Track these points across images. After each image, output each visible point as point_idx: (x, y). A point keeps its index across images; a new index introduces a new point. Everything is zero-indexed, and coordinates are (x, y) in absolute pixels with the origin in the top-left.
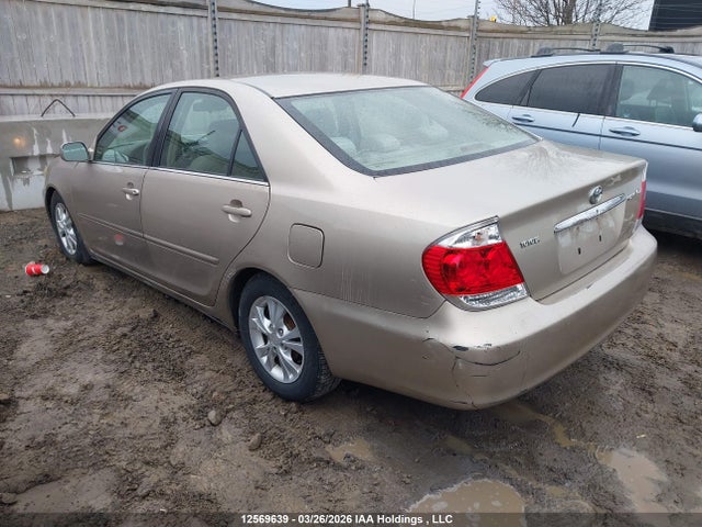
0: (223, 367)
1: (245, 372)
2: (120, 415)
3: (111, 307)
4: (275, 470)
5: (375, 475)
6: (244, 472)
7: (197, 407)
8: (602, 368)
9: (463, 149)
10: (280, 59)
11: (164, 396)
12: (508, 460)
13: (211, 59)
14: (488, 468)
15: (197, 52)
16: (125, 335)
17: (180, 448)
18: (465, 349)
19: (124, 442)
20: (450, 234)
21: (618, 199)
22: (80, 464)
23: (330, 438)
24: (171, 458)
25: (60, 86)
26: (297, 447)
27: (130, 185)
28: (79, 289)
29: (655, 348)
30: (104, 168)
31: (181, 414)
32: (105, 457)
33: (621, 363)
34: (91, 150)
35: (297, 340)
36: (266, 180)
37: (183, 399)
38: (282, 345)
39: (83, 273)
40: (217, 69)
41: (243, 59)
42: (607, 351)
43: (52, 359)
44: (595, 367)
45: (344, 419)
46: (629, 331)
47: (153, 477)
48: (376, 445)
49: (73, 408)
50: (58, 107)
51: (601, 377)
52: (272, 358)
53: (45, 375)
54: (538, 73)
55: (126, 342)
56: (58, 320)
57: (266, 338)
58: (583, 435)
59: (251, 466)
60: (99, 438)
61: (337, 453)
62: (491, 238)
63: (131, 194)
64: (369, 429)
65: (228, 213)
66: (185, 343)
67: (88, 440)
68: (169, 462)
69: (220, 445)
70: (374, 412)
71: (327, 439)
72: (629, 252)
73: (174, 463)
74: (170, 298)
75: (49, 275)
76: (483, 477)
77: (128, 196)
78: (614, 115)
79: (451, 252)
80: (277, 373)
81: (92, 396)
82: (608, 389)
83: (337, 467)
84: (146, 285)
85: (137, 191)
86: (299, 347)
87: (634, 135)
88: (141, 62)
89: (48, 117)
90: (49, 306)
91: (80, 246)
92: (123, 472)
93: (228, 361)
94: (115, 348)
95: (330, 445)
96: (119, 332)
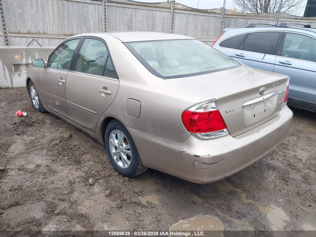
0: (97, 160)
1: (107, 163)
2: (51, 178)
3: (52, 132)
4: (116, 206)
5: (159, 211)
6: (102, 206)
7: (84, 177)
8: (266, 169)
9: (206, 68)
10: (134, 24)
11: (71, 172)
12: (219, 207)
13: (103, 23)
14: (209, 210)
15: (97, 20)
16: (56, 144)
17: (76, 194)
18: (198, 156)
19: (52, 191)
20: (194, 105)
21: (275, 93)
22: (31, 199)
23: (141, 193)
24: (71, 199)
25: (36, 34)
26: (126, 196)
27: (62, 78)
28: (39, 123)
29: (292, 161)
30: (51, 70)
31: (77, 180)
32: (43, 196)
33: (275, 167)
34: (46, 62)
35: (129, 150)
36: (118, 79)
37: (79, 173)
38: (123, 151)
39: (41, 116)
40: (106, 28)
41: (118, 24)
42: (270, 162)
43: (24, 153)
44: (263, 168)
45: (148, 185)
46: (281, 153)
47: (62, 206)
48: (161, 197)
49: (31, 174)
50: (35, 43)
51: (265, 173)
52: (119, 157)
53: (21, 160)
54: (248, 35)
55: (57, 147)
56: (28, 136)
57: (116, 148)
58: (254, 198)
59: (105, 203)
60: (41, 188)
61: (143, 200)
62: (212, 108)
63: (61, 82)
64: (158, 190)
65: (101, 92)
66: (82, 149)
67: (36, 189)
68: (70, 200)
69: (93, 194)
70: (162, 183)
71: (139, 194)
72: (280, 117)
73: (72, 200)
74: (77, 129)
75: (26, 116)
76: (206, 214)
77: (60, 83)
78: (281, 55)
79: (194, 113)
80: (120, 164)
81: (40, 170)
82: (268, 178)
83: (143, 206)
84: (67, 123)
85: (64, 81)
86: (130, 152)
87: (290, 64)
88: (72, 24)
89: (30, 47)
90: (25, 130)
91: (40, 104)
92: (49, 203)
93: (100, 158)
94: (52, 149)
95: (141, 197)
96: (54, 143)
